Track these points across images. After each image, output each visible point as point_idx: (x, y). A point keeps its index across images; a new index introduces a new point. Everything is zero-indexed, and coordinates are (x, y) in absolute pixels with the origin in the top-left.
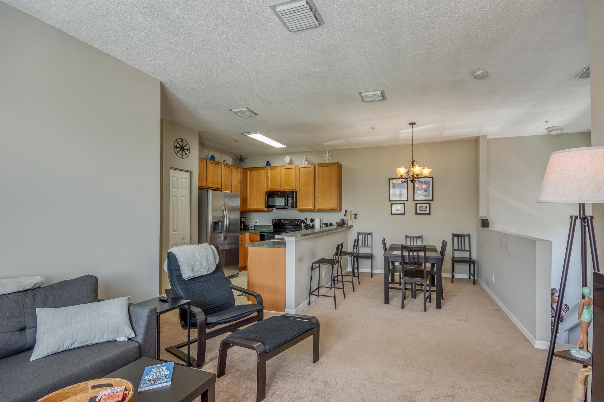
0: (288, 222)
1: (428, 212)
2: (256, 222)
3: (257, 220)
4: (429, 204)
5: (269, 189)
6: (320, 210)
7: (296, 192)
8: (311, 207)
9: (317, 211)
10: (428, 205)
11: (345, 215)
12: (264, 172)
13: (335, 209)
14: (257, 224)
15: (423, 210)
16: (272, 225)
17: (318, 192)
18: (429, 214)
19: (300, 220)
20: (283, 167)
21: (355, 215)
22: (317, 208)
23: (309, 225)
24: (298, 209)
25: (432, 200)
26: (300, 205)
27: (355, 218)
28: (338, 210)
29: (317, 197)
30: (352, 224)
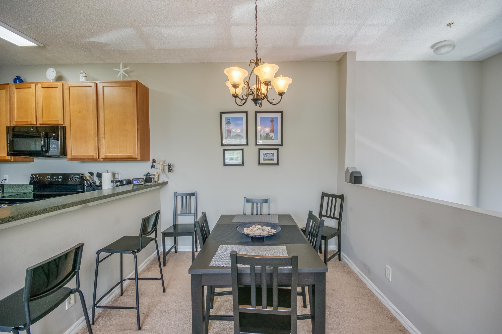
0: (58, 178)
1: (275, 162)
2: (6, 180)
3: (6, 176)
4: (277, 149)
5: (15, 123)
6: (107, 160)
7: (64, 129)
8: (92, 153)
9: (102, 160)
10: (275, 152)
11: (153, 167)
12: (6, 94)
13: (134, 157)
14: (6, 182)
15: (269, 158)
16: (30, 184)
17: (103, 129)
18: (277, 164)
19: (79, 174)
20: (39, 85)
21: (169, 166)
22: (103, 156)
23: (94, 183)
24: (69, 156)
25: (281, 144)
26: (72, 151)
27: (170, 171)
28: (139, 159)
29: (102, 138)
30: (166, 180)
